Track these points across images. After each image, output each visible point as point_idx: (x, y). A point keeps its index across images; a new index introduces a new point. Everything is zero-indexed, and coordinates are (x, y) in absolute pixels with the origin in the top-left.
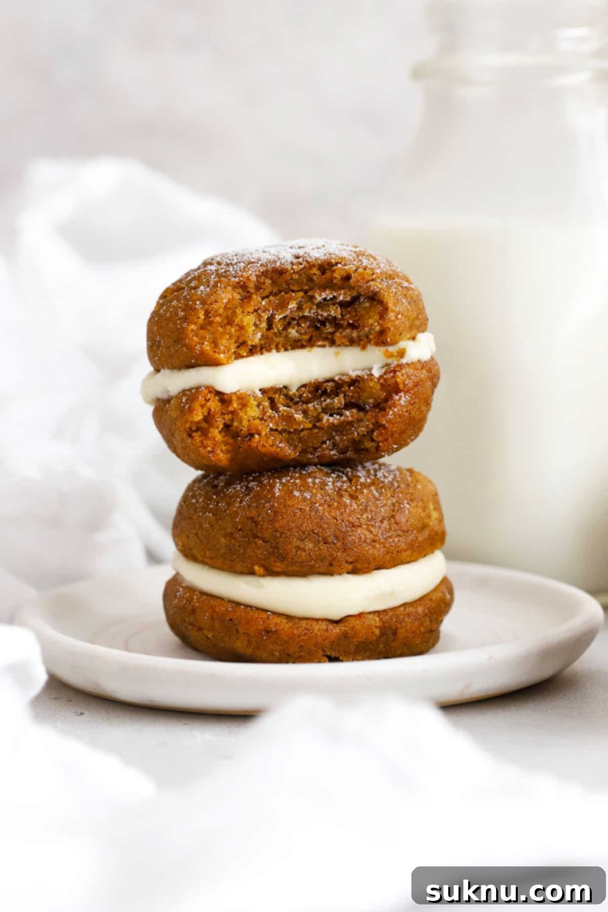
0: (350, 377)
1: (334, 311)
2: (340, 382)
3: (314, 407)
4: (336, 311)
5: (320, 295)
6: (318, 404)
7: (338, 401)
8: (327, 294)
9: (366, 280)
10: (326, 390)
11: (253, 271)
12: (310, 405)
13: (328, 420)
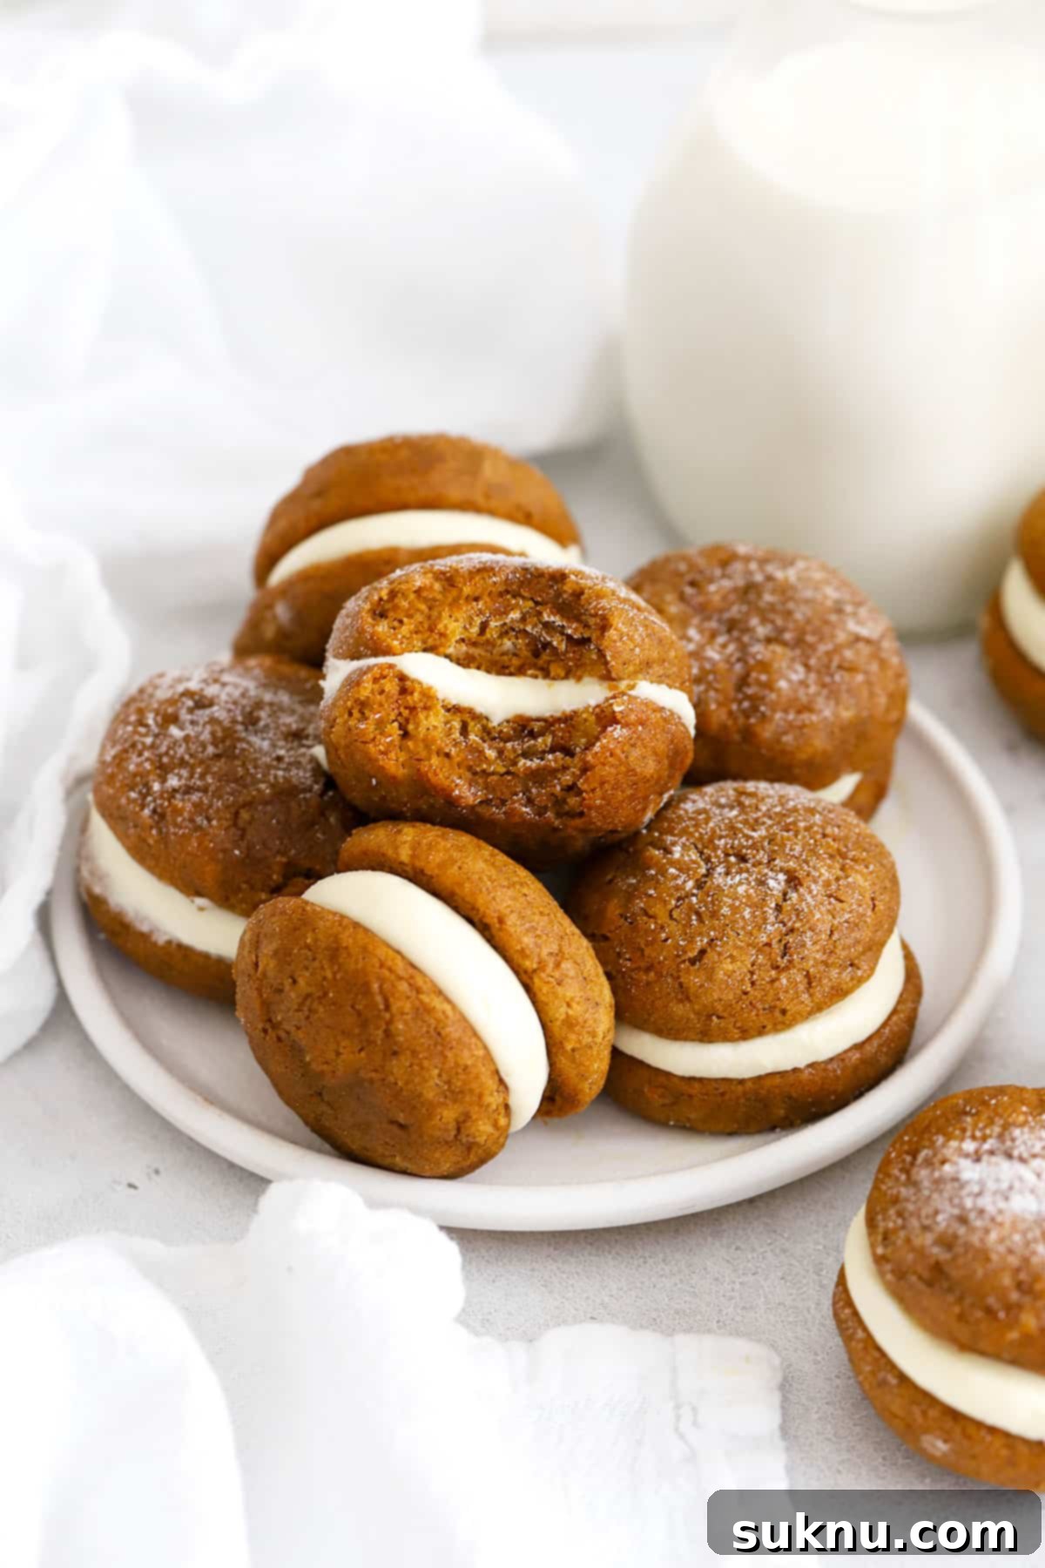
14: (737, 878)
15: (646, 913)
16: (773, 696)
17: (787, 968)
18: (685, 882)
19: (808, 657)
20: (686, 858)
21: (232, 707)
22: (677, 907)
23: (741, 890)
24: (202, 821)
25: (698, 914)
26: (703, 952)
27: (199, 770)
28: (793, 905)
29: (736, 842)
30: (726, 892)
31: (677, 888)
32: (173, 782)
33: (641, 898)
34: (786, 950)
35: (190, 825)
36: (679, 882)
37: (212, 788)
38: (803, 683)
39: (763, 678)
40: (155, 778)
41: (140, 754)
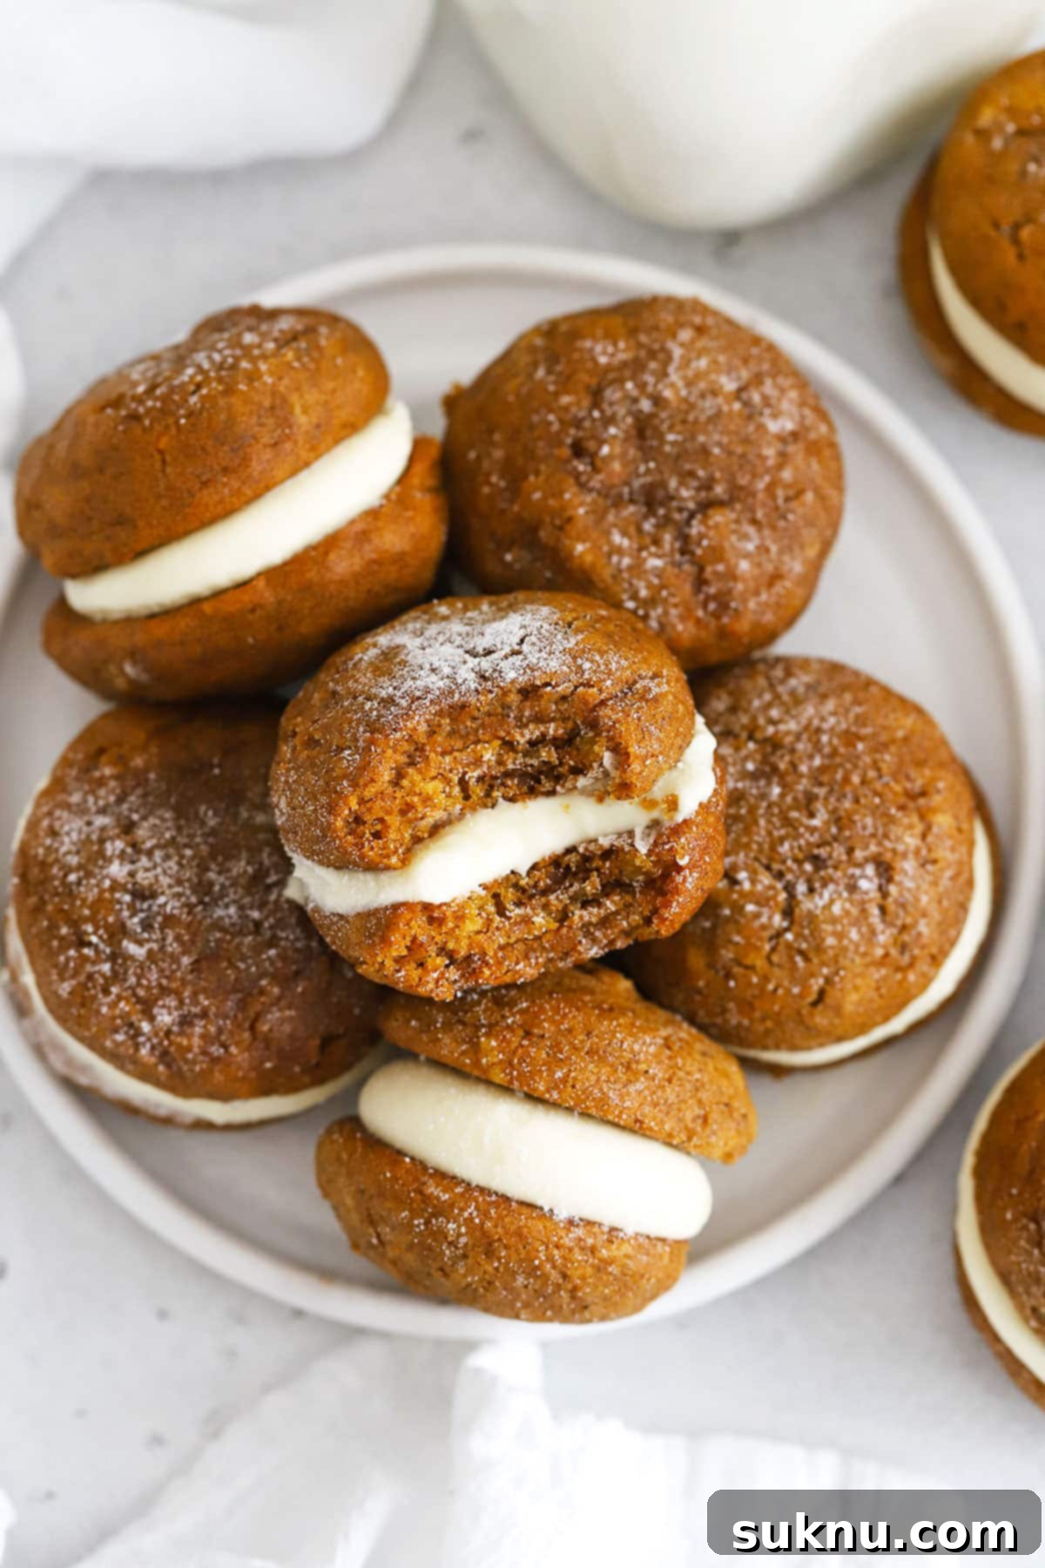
0: (601, 846)
1: (548, 754)
2: (587, 854)
3: (557, 898)
4: (549, 752)
5: (522, 735)
6: (562, 894)
7: (592, 886)
8: (532, 732)
9: (591, 706)
10: (568, 867)
11: (420, 716)
12: (552, 897)
13: (581, 917)
14: (826, 895)
15: (738, 962)
16: (740, 587)
17: (911, 965)
18: (770, 918)
19: (753, 511)
20: (759, 887)
21: (178, 889)
22: (773, 949)
23: (837, 909)
24: (218, 1050)
25: (801, 952)
26: (822, 994)
27: (187, 994)
28: (896, 902)
29: (802, 842)
30: (821, 918)
31: (764, 927)
32: (165, 1018)
33: (725, 947)
34: (903, 948)
35: (207, 1059)
36: (764, 920)
37: (213, 1010)
38: (763, 549)
39: (720, 568)
40: (140, 1016)
41: (106, 992)
